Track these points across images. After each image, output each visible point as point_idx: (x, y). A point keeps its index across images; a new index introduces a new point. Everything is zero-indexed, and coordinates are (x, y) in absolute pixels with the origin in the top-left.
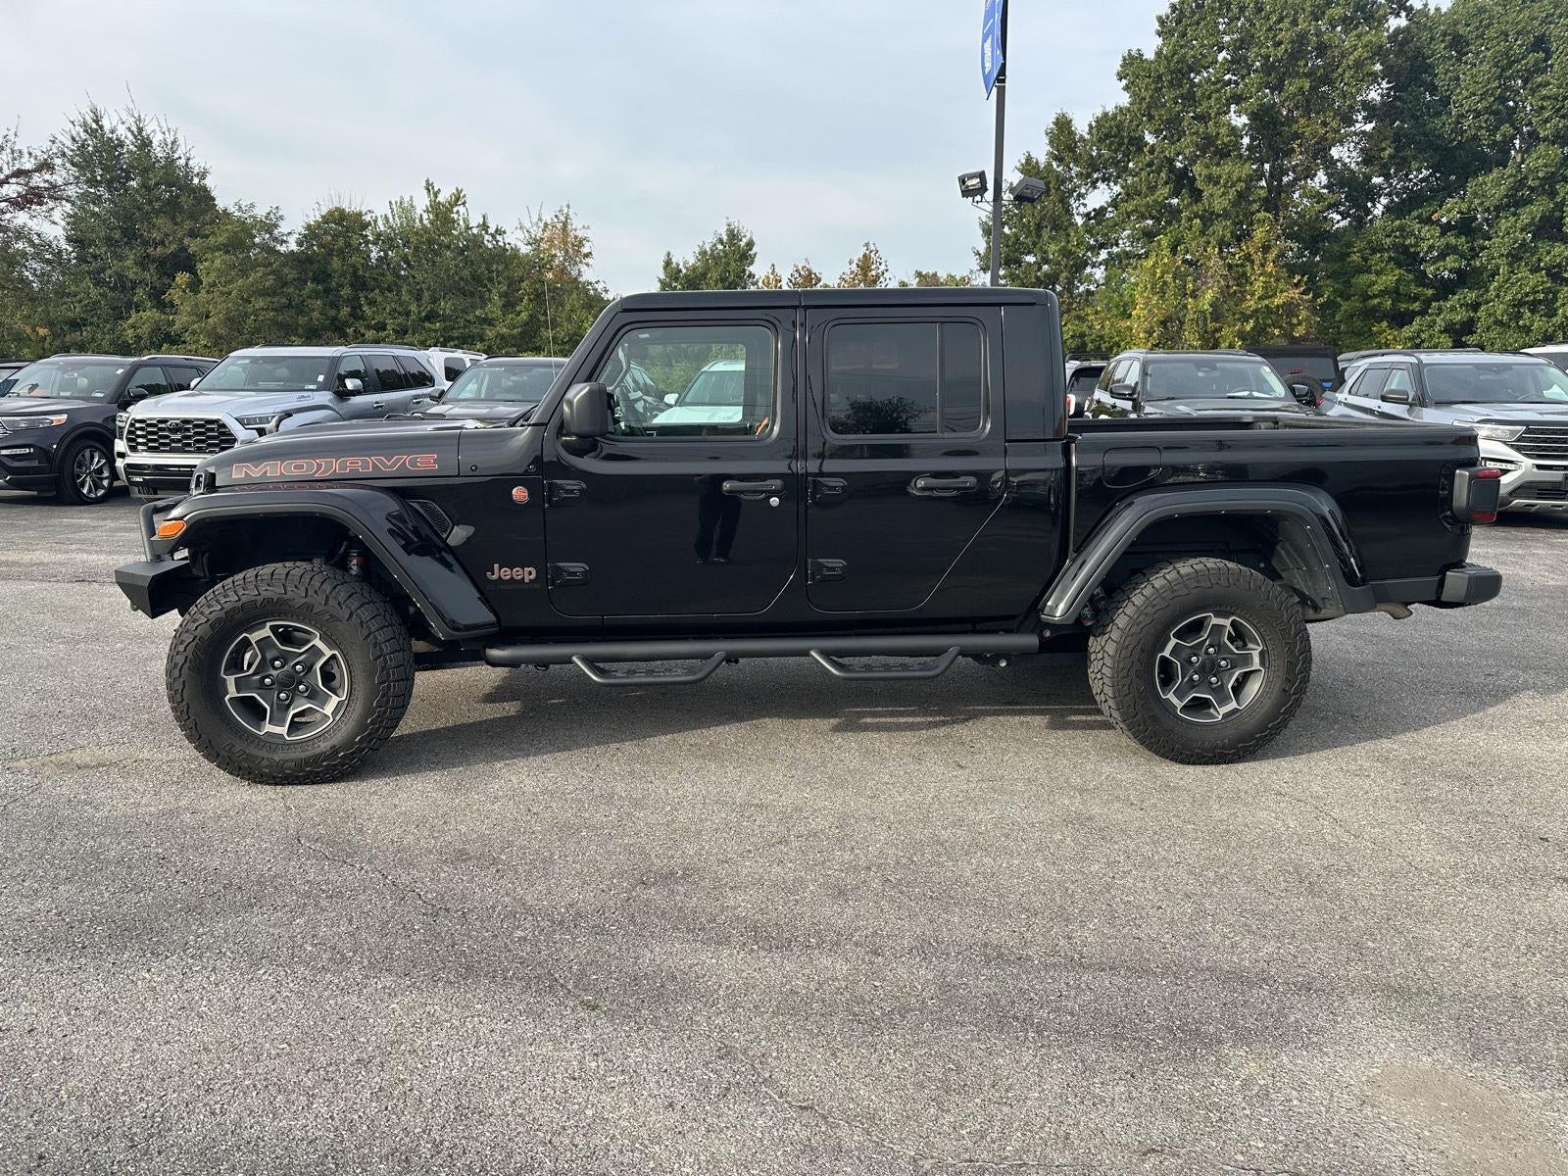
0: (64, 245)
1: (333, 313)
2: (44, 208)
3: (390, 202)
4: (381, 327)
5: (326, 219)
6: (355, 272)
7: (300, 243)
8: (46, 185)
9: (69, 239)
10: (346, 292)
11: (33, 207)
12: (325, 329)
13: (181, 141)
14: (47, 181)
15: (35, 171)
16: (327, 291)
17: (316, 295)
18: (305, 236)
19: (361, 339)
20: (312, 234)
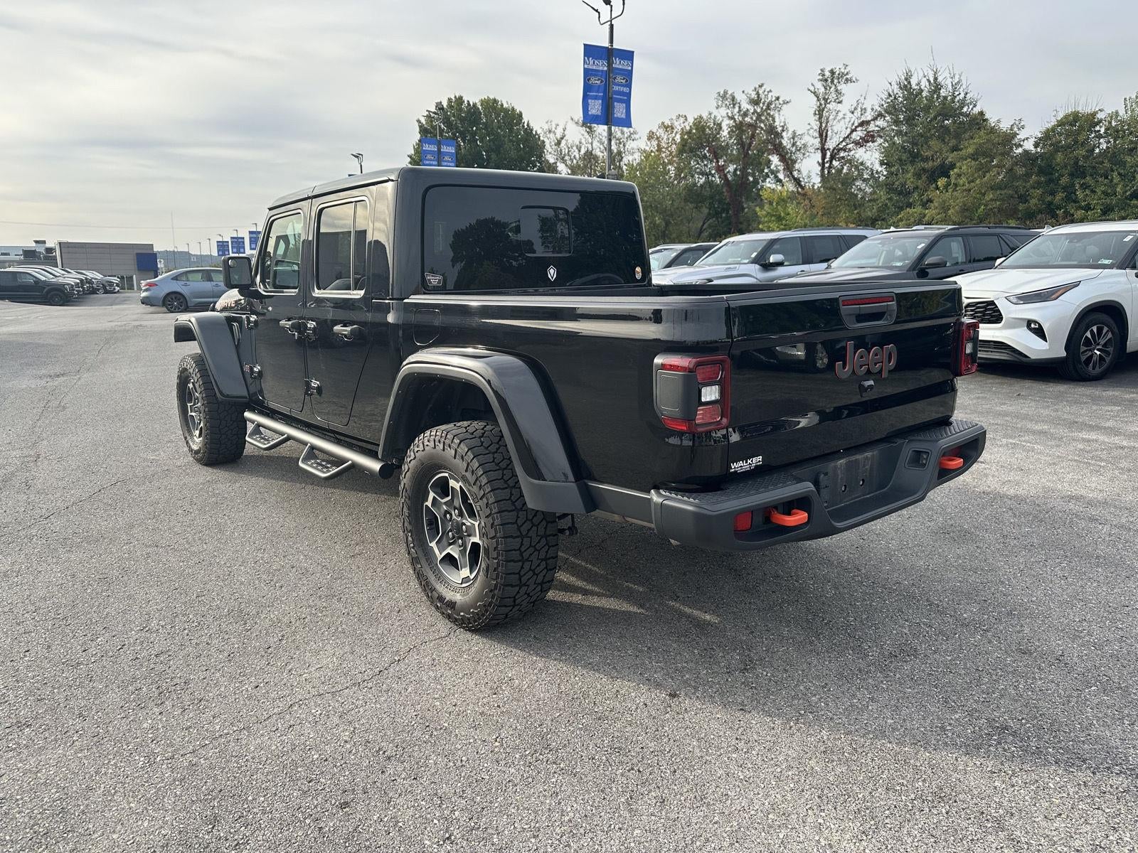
0: (877, 167)
1: (1049, 198)
2: (876, 144)
3: (1125, 99)
4: (1088, 208)
5: (1061, 123)
6: (1076, 163)
7: (1036, 145)
8: (877, 129)
9: (882, 163)
10: (1064, 180)
11: (868, 144)
12: (1040, 212)
13: (964, 82)
14: (877, 126)
15: (872, 120)
16: (1051, 181)
17: (1038, 185)
18: (1040, 139)
19: (1069, 218)
20: (1047, 136)
